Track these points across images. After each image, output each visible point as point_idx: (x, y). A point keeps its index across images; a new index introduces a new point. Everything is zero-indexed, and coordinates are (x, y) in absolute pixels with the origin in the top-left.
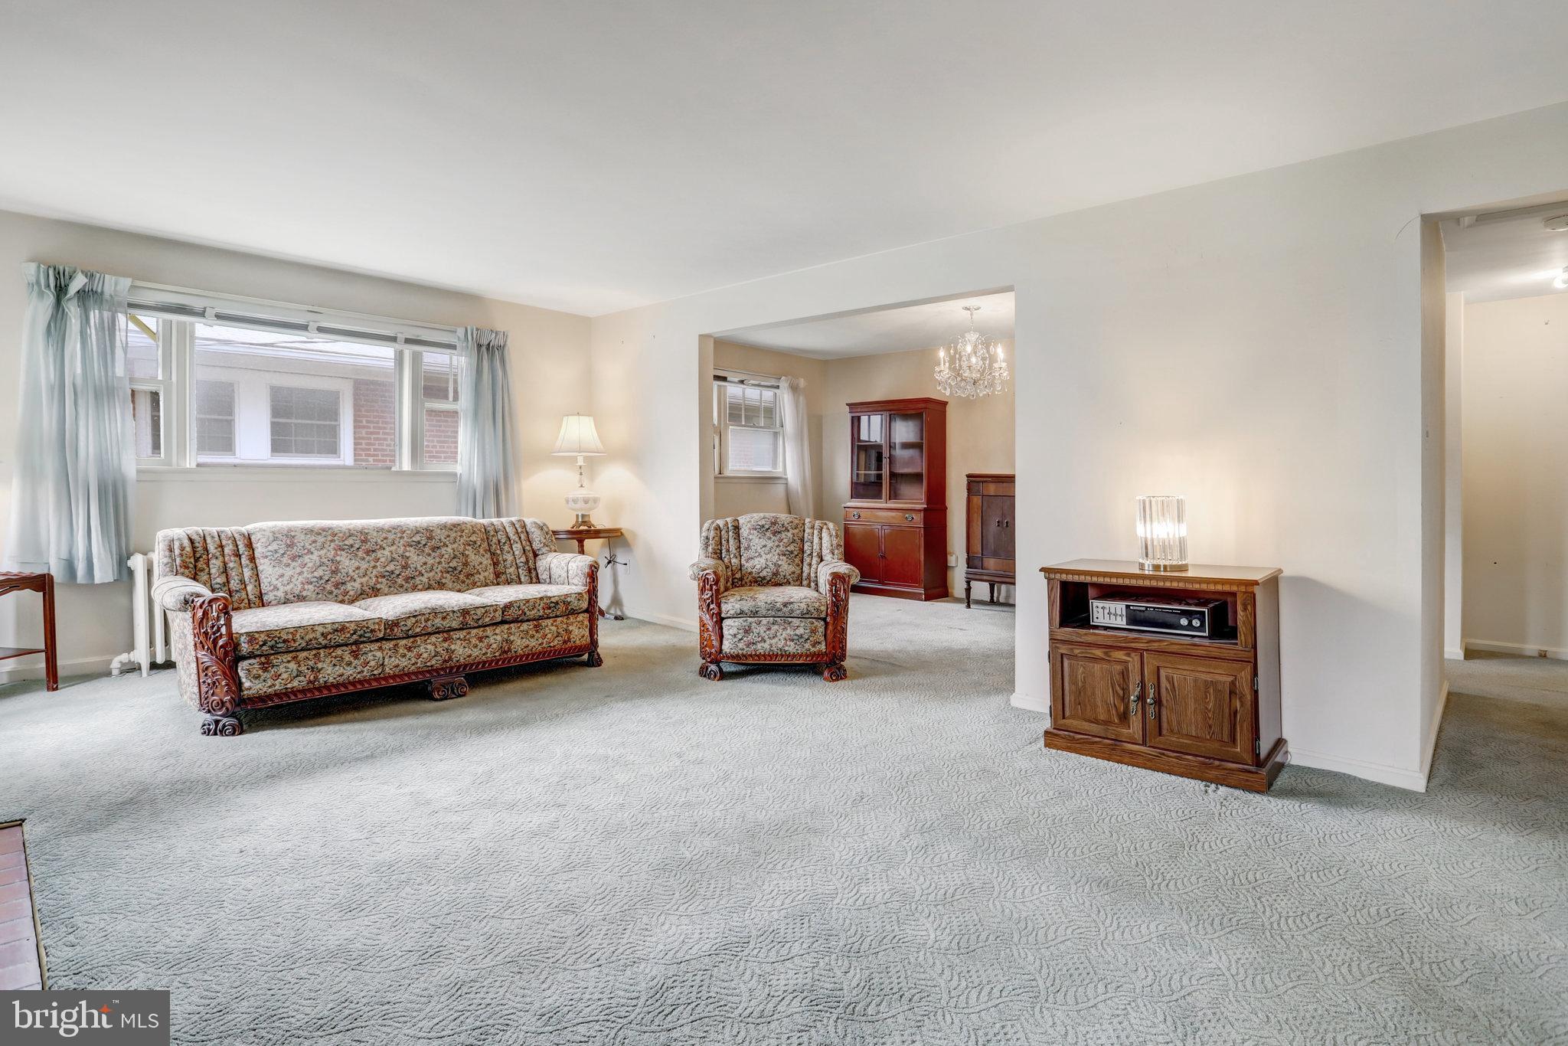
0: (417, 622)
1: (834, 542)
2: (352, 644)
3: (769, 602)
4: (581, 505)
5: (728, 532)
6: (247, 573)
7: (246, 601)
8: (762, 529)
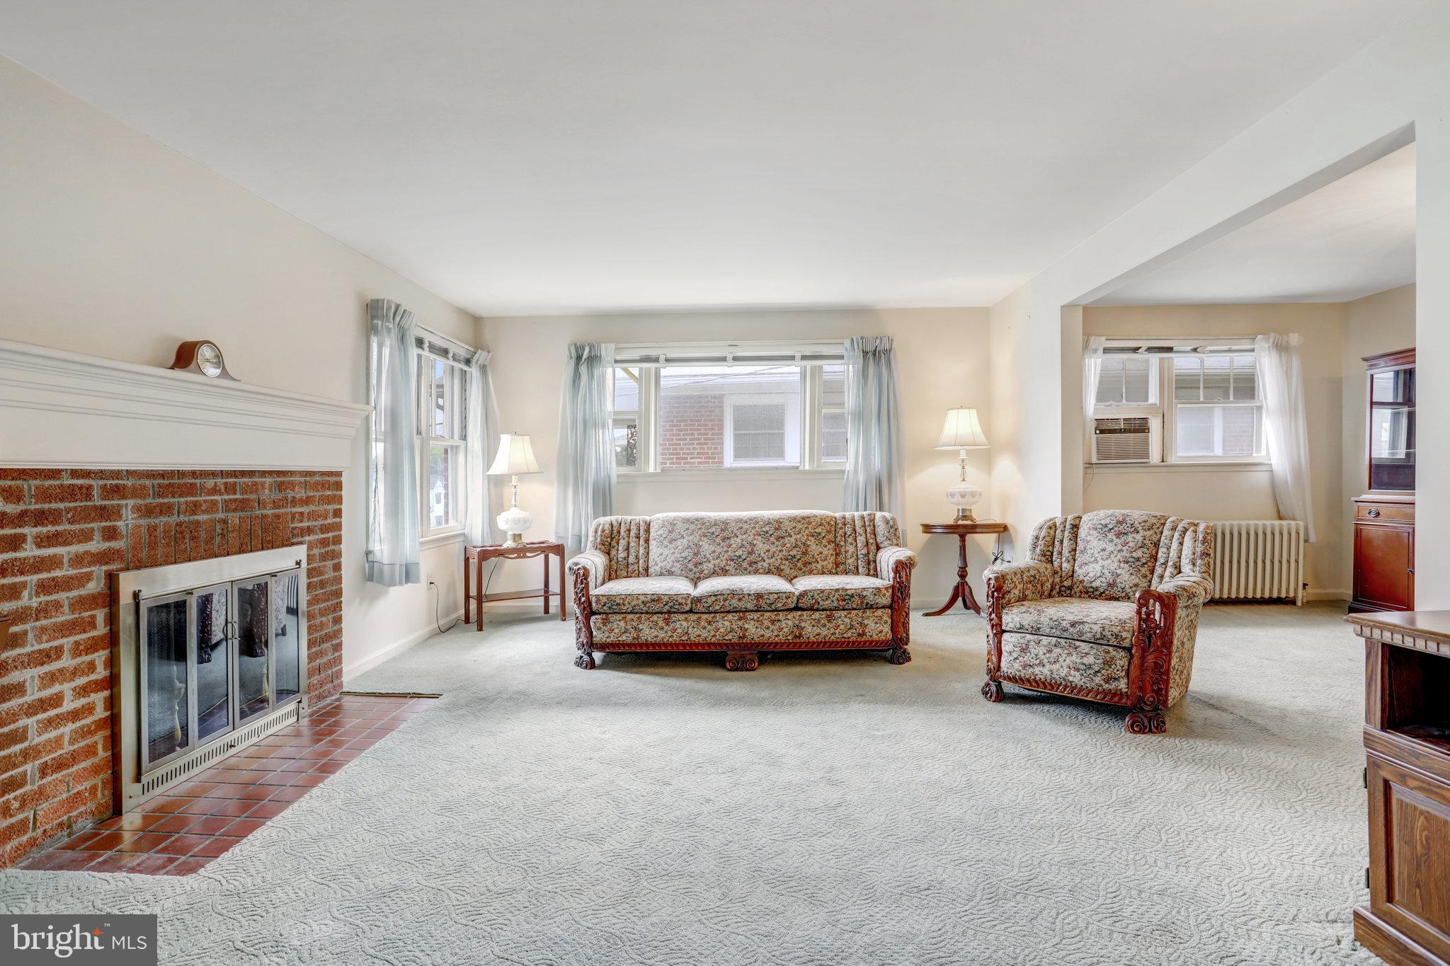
0: (716, 600)
1: (1198, 550)
2: (665, 613)
3: (1055, 618)
4: (958, 499)
5: (1063, 531)
6: (642, 551)
7: (637, 572)
8: (1104, 530)
